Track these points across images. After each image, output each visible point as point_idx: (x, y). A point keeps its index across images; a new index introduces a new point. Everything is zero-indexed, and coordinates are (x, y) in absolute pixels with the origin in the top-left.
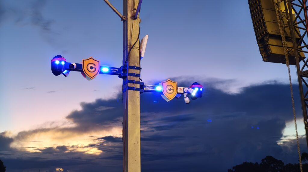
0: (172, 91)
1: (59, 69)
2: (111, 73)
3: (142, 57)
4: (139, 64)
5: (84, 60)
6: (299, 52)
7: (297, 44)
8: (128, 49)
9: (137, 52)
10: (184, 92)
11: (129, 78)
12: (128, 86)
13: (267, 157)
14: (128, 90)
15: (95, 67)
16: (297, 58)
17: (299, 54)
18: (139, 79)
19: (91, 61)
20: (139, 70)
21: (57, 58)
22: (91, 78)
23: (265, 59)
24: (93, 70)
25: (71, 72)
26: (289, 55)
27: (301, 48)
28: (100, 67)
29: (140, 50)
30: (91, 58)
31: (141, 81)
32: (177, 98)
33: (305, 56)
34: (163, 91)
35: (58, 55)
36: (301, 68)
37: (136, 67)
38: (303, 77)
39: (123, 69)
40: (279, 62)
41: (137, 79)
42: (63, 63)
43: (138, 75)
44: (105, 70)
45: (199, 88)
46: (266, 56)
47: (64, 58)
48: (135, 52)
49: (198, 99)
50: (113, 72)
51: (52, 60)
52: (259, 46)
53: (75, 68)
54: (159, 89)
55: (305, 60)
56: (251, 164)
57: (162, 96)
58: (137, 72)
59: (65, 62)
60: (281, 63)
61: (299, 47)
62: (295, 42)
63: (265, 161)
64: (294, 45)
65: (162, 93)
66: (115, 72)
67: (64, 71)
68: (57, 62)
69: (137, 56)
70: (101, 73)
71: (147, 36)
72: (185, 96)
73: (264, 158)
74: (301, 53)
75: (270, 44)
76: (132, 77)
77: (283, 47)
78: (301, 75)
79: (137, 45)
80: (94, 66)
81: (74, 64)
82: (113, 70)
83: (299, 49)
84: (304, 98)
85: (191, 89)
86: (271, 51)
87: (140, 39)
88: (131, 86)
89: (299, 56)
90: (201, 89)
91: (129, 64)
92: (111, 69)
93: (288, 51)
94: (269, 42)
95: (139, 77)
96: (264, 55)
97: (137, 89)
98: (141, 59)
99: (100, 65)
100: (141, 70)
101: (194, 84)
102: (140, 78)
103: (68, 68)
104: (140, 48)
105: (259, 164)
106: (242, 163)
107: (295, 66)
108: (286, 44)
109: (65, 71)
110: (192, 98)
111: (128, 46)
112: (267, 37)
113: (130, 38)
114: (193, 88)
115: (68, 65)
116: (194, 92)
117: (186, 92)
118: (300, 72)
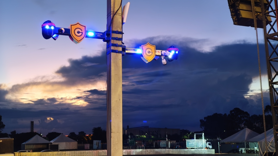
0: (151, 53)
1: (49, 33)
2: (96, 37)
3: (124, 23)
4: (121, 28)
5: (71, 25)
6: (266, 16)
7: (265, 9)
8: (112, 15)
9: (120, 18)
10: (162, 55)
11: (113, 42)
12: (112, 49)
13: (234, 109)
14: (112, 53)
15: (82, 32)
16: (264, 22)
17: (266, 18)
18: (121, 43)
19: (78, 26)
20: (121, 35)
21: (47, 23)
22: (78, 42)
23: (236, 23)
24: (80, 34)
25: (60, 36)
26: (257, 19)
27: (268, 13)
28: (86, 32)
29: (122, 16)
30: (78, 23)
31: (123, 45)
32: (155, 60)
33: (272, 20)
34: (143, 53)
35: (48, 21)
36: (267, 31)
37: (119, 32)
38: (269, 40)
39: (106, 34)
40: (248, 26)
41: (119, 43)
42: (52, 28)
43: (121, 39)
44: (91, 34)
45: (176, 51)
46: (236, 20)
47: (54, 23)
48: (118, 18)
49: (174, 60)
50: (98, 36)
51: (42, 25)
52: (231, 11)
53: (63, 32)
54: (139, 51)
55: (272, 24)
56: (220, 115)
57: (142, 57)
58: (119, 36)
59: (55, 27)
60: (250, 27)
61: (267, 11)
62: (263, 7)
63: (233, 112)
64: (262, 9)
65: (141, 55)
66: (100, 36)
67: (53, 35)
68: (47, 27)
69: (120, 22)
70: (87, 37)
71: (129, 4)
72: (163, 58)
73: (232, 110)
74: (268, 18)
75: (240, 8)
76: (115, 41)
77: (252, 11)
78: (267, 37)
79: (120, 12)
80: (80, 31)
81: (63, 29)
82: (98, 35)
83: (267, 13)
84: (270, 58)
85: (167, 51)
86: (241, 15)
87: (123, 6)
88: (114, 49)
89: (266, 20)
90: (177, 52)
91: (112, 29)
92: (96, 34)
93: (256, 15)
94: (240, 6)
95: (121, 41)
96: (235, 19)
97: (119, 52)
98: (123, 25)
99: (86, 30)
100: (123, 34)
101: (171, 47)
102: (123, 42)
103: (57, 32)
104: (122, 14)
105: (227, 115)
106: (213, 114)
107: (262, 29)
108: (255, 9)
109: (55, 36)
110: (168, 60)
111: (112, 13)
112: (238, 3)
113: (113, 5)
114: (170, 51)
115: (57, 30)
116: (171, 54)
117: (163, 54)
118: (266, 35)
